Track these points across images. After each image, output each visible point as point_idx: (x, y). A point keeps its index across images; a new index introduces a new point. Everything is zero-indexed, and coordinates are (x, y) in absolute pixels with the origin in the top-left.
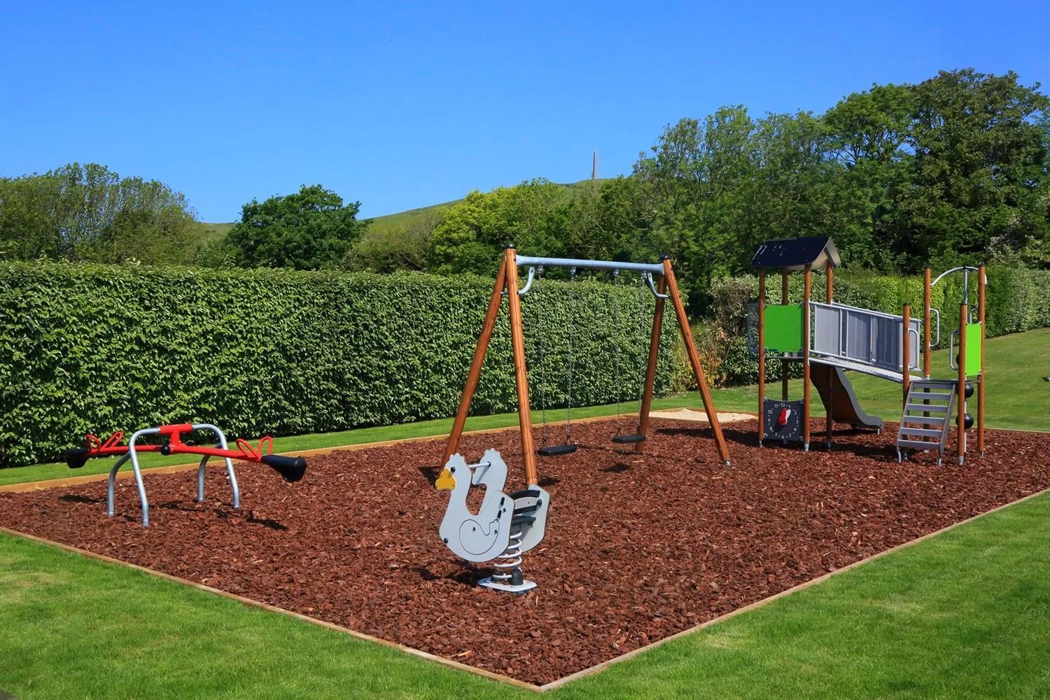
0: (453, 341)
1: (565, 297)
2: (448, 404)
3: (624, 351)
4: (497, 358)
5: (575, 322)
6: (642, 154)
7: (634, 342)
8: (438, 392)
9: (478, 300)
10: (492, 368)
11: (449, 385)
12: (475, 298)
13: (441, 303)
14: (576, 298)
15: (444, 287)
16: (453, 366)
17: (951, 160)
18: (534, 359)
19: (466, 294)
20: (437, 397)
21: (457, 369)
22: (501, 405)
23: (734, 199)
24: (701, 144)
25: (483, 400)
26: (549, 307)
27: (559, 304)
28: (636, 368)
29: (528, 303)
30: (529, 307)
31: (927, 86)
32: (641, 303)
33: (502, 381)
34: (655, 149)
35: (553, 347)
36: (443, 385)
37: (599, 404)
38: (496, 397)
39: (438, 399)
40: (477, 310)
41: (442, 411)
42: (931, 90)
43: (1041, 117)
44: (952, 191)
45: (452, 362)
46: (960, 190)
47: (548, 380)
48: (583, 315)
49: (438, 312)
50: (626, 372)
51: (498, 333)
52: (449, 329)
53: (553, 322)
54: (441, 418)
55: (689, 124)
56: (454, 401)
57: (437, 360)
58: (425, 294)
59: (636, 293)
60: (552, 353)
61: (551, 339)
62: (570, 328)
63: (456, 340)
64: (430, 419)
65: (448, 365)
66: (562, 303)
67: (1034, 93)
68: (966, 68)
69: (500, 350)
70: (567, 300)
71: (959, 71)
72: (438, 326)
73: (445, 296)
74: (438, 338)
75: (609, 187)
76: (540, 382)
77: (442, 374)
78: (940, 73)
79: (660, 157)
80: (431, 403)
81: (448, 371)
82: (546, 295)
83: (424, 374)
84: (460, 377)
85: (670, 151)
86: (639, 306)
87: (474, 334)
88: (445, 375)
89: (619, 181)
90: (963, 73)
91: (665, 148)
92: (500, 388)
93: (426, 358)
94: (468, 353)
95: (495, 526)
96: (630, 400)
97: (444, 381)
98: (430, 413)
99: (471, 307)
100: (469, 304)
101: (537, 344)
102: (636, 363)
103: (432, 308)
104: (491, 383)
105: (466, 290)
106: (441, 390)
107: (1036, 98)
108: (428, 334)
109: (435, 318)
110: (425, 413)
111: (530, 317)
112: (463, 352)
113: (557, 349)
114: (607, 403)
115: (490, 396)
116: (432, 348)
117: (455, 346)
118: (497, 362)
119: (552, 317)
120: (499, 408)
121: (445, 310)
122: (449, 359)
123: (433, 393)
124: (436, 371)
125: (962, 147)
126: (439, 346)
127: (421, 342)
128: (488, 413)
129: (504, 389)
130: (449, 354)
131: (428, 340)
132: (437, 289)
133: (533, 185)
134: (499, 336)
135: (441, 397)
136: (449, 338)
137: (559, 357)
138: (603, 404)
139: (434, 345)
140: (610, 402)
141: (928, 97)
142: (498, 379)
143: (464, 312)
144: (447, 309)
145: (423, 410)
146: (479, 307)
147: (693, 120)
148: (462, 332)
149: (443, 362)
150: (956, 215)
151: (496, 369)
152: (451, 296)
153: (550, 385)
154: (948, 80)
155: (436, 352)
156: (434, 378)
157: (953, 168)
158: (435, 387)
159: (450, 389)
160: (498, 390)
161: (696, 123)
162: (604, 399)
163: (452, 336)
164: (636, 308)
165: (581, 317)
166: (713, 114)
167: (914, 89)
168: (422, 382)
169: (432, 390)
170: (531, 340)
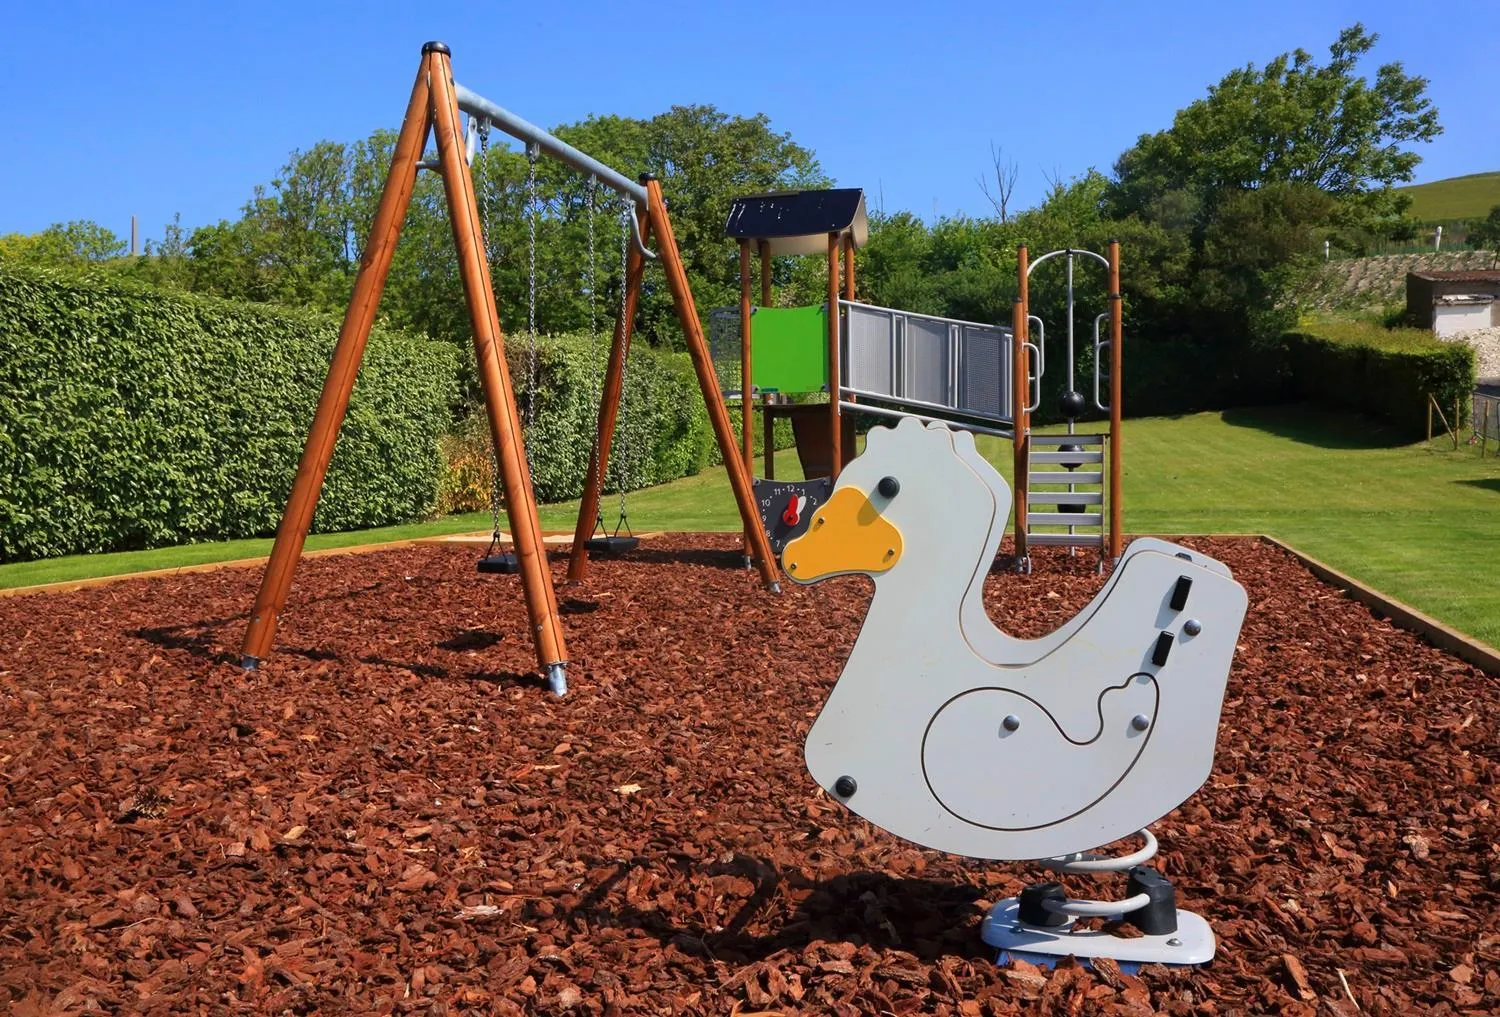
0: (79, 399)
1: (282, 332)
2: (66, 527)
3: (373, 439)
4: (164, 438)
5: (298, 379)
6: (259, 190)
7: (386, 423)
8: (46, 502)
9: (127, 320)
10: (154, 458)
11: (69, 489)
12: (123, 315)
13: (52, 318)
14: (300, 336)
15: (56, 287)
16: (78, 451)
17: (700, 219)
18: (232, 444)
19: (104, 305)
20: (44, 513)
21: (87, 457)
22: (167, 532)
23: (403, 262)
24: (347, 180)
25: (136, 519)
26: (255, 348)
27: (272, 344)
28: (389, 468)
29: (219, 336)
30: (220, 344)
31: (659, 122)
32: (396, 357)
33: (172, 484)
34: (277, 184)
35: (263, 423)
36: (56, 487)
37: (330, 531)
38: (158, 516)
39: (47, 517)
40: (124, 338)
41: (53, 542)
42: (666, 128)
43: (796, 176)
44: (704, 261)
45: (77, 442)
46: (713, 259)
47: (252, 485)
48: (312, 367)
49: (46, 335)
50: (372, 476)
51: (165, 390)
52: (71, 374)
53: (262, 376)
54: (51, 556)
55: (330, 150)
56: (80, 523)
57: (47, 436)
58: (18, 295)
59: (387, 339)
60: (260, 434)
61: (258, 408)
62: (290, 389)
63: (85, 396)
64: (30, 558)
65: (68, 446)
66: (277, 342)
67: (786, 144)
68: (706, 104)
69: (167, 423)
70: (284, 337)
71: (697, 107)
72: (46, 365)
73: (61, 305)
74: (46, 391)
75: (203, 237)
76: (241, 488)
77: (54, 464)
78: (673, 108)
79: (286, 195)
80: (31, 526)
81: (67, 458)
82: (250, 324)
83: (17, 465)
84: (93, 474)
85: (300, 189)
86: (393, 361)
87: (121, 387)
88: (61, 467)
89: (221, 229)
90: (703, 109)
91: (293, 183)
92: (167, 498)
93: (24, 430)
94: (108, 425)
95: (1138, 700)
96: (379, 526)
97: (59, 482)
98: (31, 546)
99: (114, 332)
100: (110, 326)
101: (234, 414)
102: (389, 460)
103: (33, 327)
104: (151, 489)
105: (102, 297)
106: (52, 498)
107: (791, 150)
108: (27, 380)
109: (41, 348)
110: (18, 547)
111: (222, 363)
112: (99, 423)
113: (270, 426)
114: (343, 531)
115: (147, 515)
116: (37, 410)
117: (83, 408)
118: (162, 445)
119: (260, 366)
120: (162, 538)
121: (61, 333)
122: (71, 436)
123: (37, 506)
124: (42, 460)
125: (712, 203)
126: (50, 407)
127: (12, 396)
128: (142, 548)
129: (174, 500)
130: (71, 426)
131: (25, 392)
132: (44, 290)
133: (71, 231)
134: (166, 396)
135: (54, 515)
136: (71, 392)
137: (272, 441)
138: (338, 531)
139: (38, 404)
140: (346, 528)
141: (661, 135)
142: (164, 480)
143: (100, 341)
144: (67, 332)
145: (14, 541)
146: (129, 334)
147: (337, 144)
148: (97, 381)
149: (57, 440)
150: (712, 292)
151: (160, 460)
152: (72, 307)
153: (255, 494)
154: (686, 118)
155: (43, 418)
156: (40, 474)
157: (702, 229)
158: (41, 492)
159: (70, 498)
160: (163, 502)
161: (340, 150)
162: (339, 523)
163: (76, 389)
164: (388, 365)
165: (309, 371)
166: (365, 141)
167: (643, 125)
168: (14, 479)
169: (35, 497)
170: (225, 407)
